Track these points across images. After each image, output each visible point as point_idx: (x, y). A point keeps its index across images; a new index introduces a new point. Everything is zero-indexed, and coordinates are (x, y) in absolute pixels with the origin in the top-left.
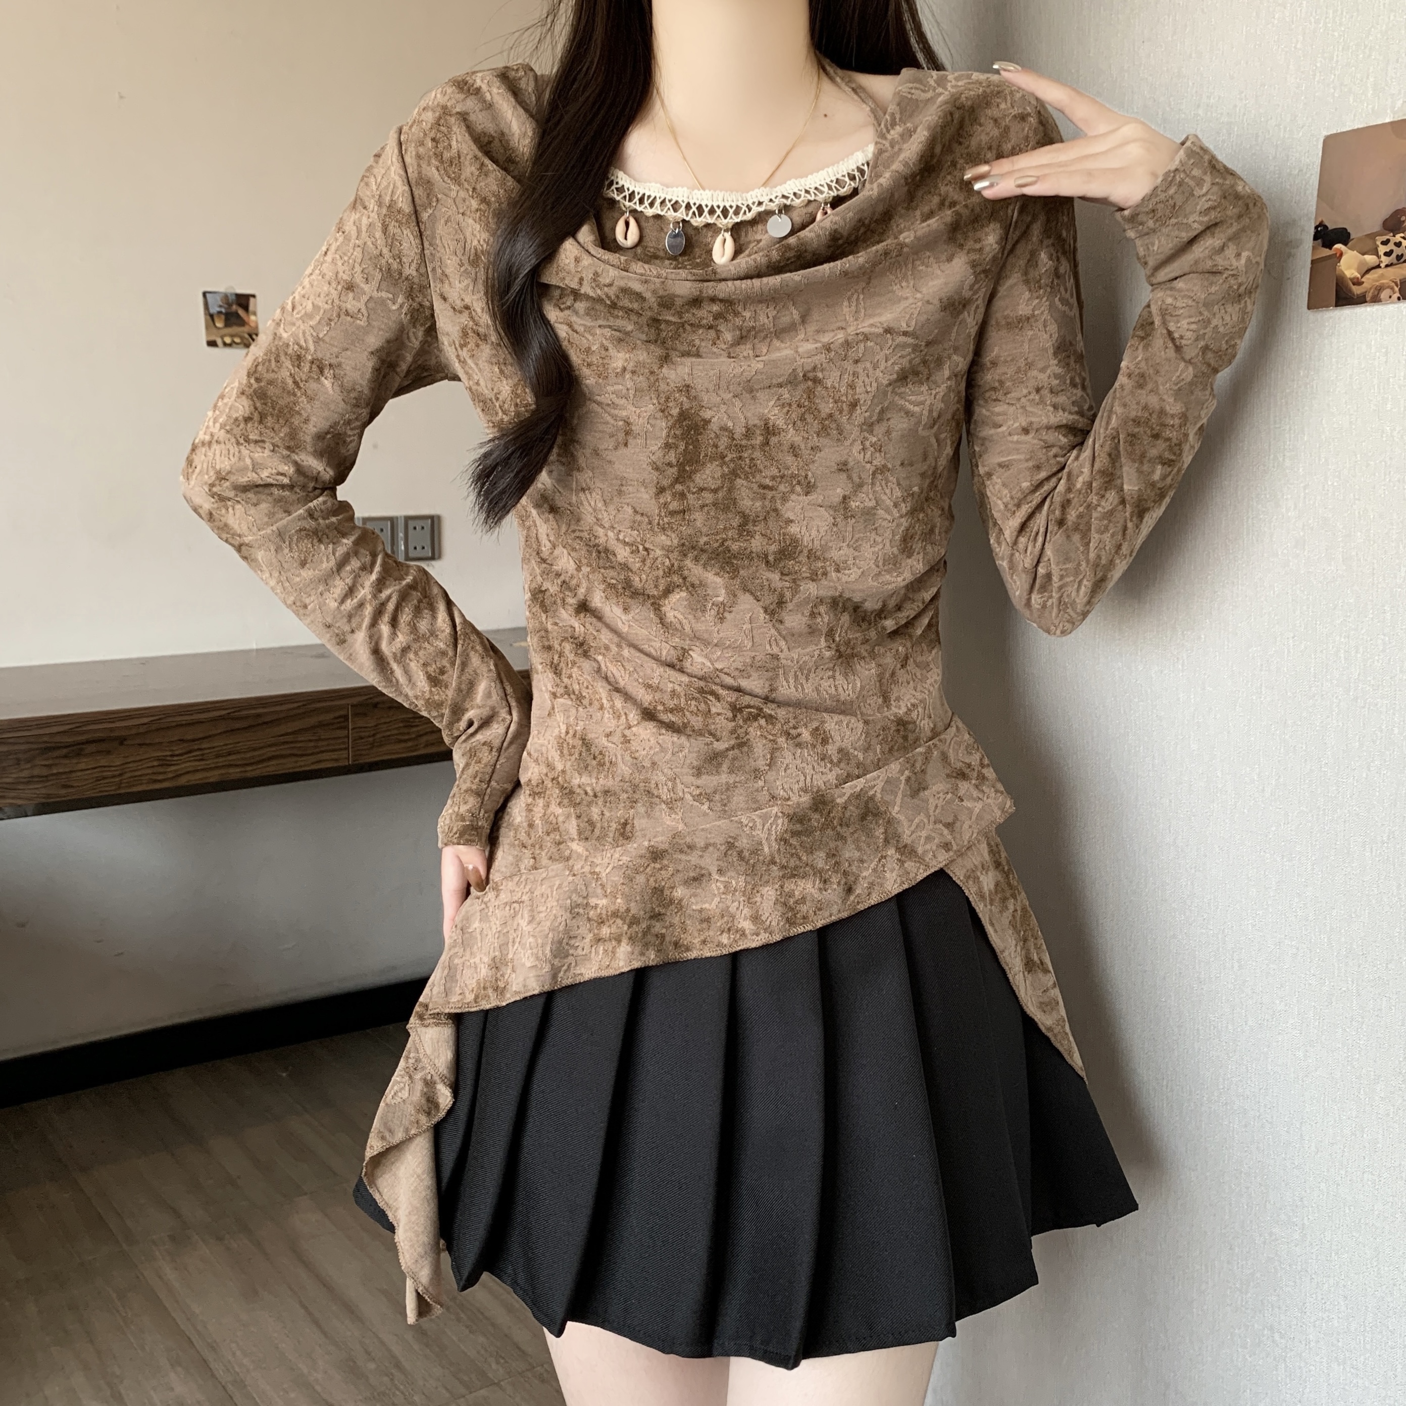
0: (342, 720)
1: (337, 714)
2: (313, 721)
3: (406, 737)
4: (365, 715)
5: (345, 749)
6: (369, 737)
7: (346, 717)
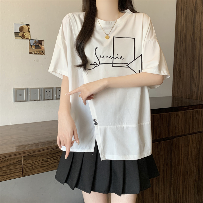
0: (20, 162)
1: (18, 160)
2: (8, 163)
3: (44, 165)
4: (28, 159)
5: (21, 172)
6: (30, 167)
7: (21, 161)
